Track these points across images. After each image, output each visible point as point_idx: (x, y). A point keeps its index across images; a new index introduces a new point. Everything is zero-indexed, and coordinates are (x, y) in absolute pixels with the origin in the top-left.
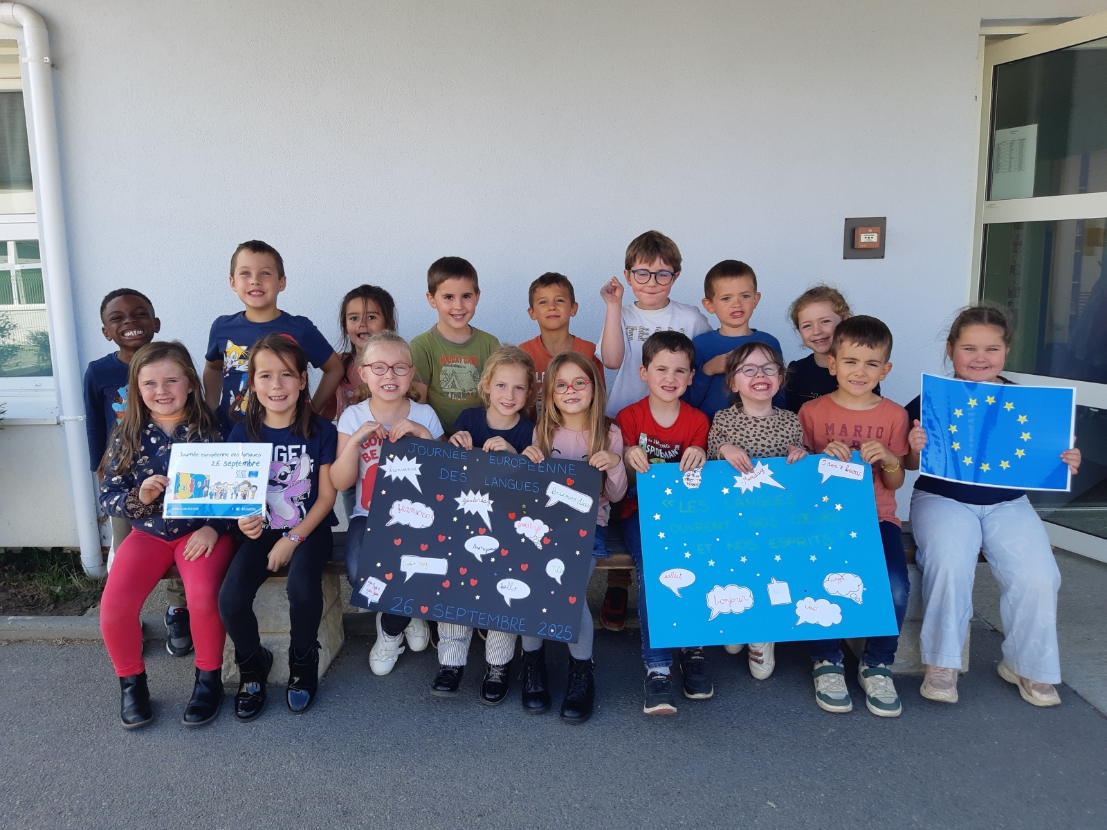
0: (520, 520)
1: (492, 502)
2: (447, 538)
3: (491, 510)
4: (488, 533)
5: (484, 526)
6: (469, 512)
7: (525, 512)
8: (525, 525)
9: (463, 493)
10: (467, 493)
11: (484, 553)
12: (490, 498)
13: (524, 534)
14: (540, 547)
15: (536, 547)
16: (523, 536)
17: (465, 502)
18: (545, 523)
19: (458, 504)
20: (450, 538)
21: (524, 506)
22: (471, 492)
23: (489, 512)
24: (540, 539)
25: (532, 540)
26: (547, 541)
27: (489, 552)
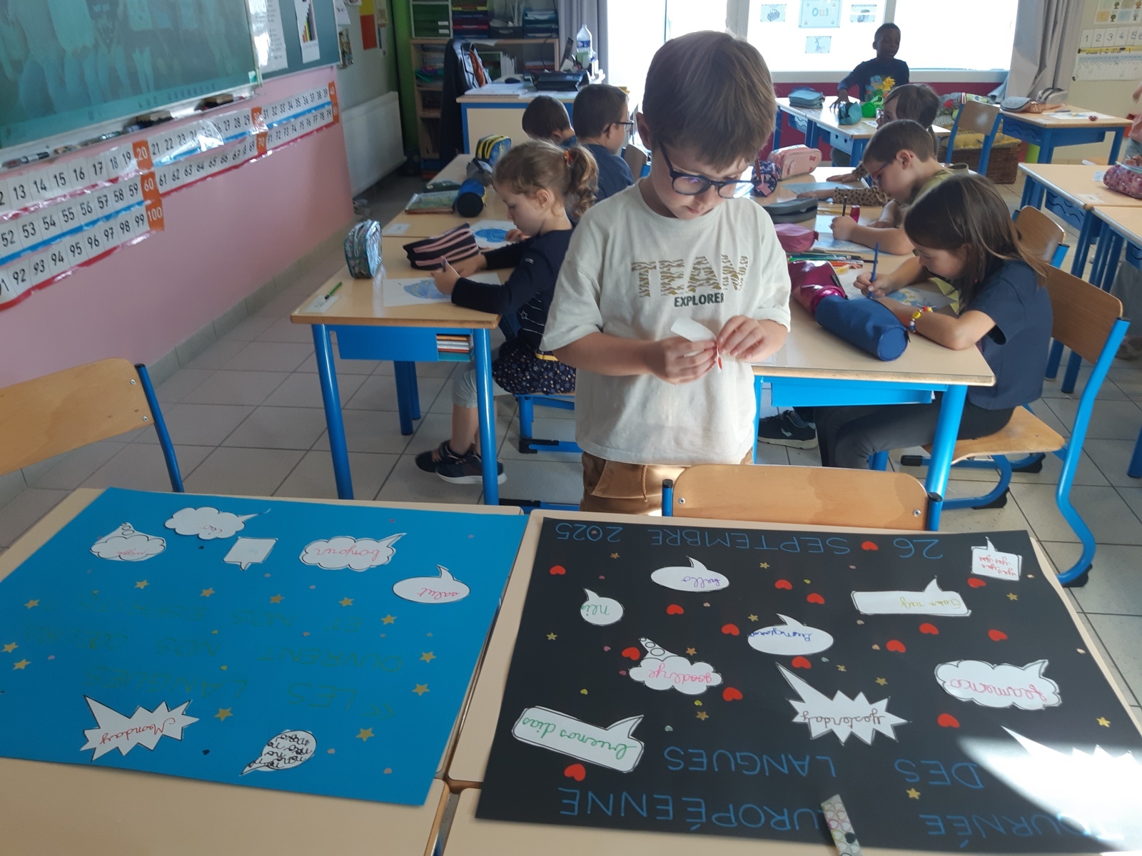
0: (710, 689)
1: (798, 719)
2: (883, 646)
3: (794, 703)
4: (788, 661)
5: (799, 673)
6: (852, 696)
7: (698, 703)
8: (693, 679)
9: (890, 734)
10: (878, 736)
11: (779, 628)
12: (805, 728)
13: (692, 663)
14: (645, 642)
15: (655, 641)
16: (693, 660)
17: (873, 717)
18: (641, 685)
19: (890, 709)
20: (876, 647)
21: (703, 716)
22: (868, 738)
23: (799, 698)
24: (649, 655)
25: (668, 653)
26: (629, 653)
27: (770, 629)
